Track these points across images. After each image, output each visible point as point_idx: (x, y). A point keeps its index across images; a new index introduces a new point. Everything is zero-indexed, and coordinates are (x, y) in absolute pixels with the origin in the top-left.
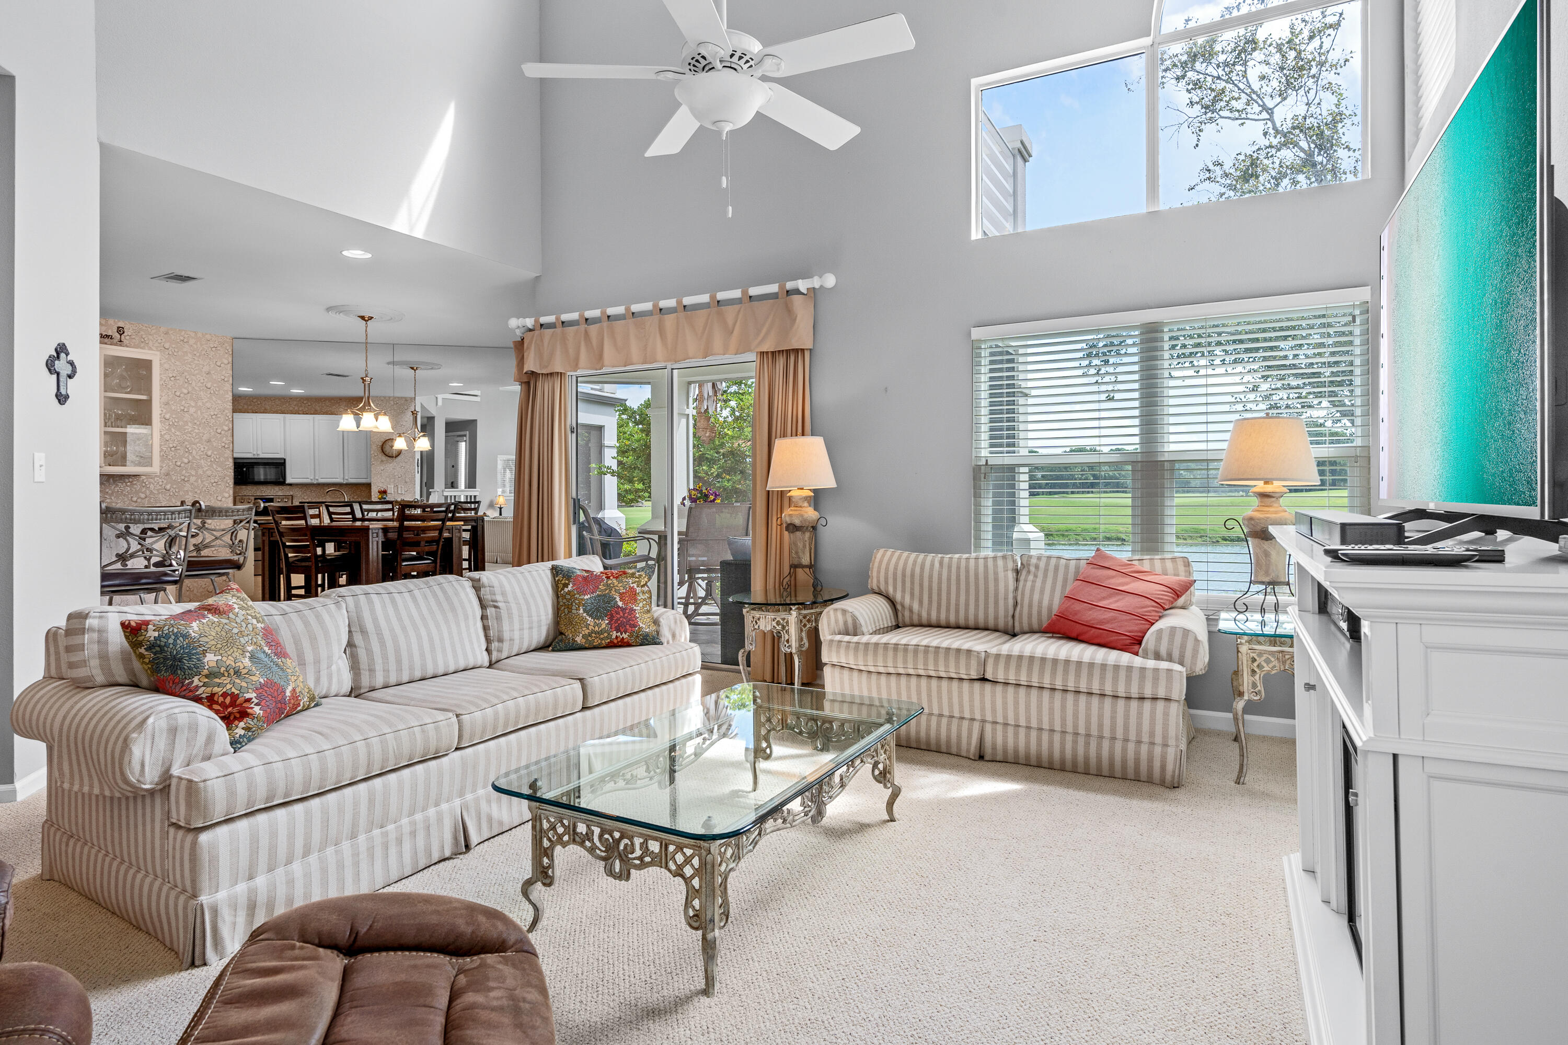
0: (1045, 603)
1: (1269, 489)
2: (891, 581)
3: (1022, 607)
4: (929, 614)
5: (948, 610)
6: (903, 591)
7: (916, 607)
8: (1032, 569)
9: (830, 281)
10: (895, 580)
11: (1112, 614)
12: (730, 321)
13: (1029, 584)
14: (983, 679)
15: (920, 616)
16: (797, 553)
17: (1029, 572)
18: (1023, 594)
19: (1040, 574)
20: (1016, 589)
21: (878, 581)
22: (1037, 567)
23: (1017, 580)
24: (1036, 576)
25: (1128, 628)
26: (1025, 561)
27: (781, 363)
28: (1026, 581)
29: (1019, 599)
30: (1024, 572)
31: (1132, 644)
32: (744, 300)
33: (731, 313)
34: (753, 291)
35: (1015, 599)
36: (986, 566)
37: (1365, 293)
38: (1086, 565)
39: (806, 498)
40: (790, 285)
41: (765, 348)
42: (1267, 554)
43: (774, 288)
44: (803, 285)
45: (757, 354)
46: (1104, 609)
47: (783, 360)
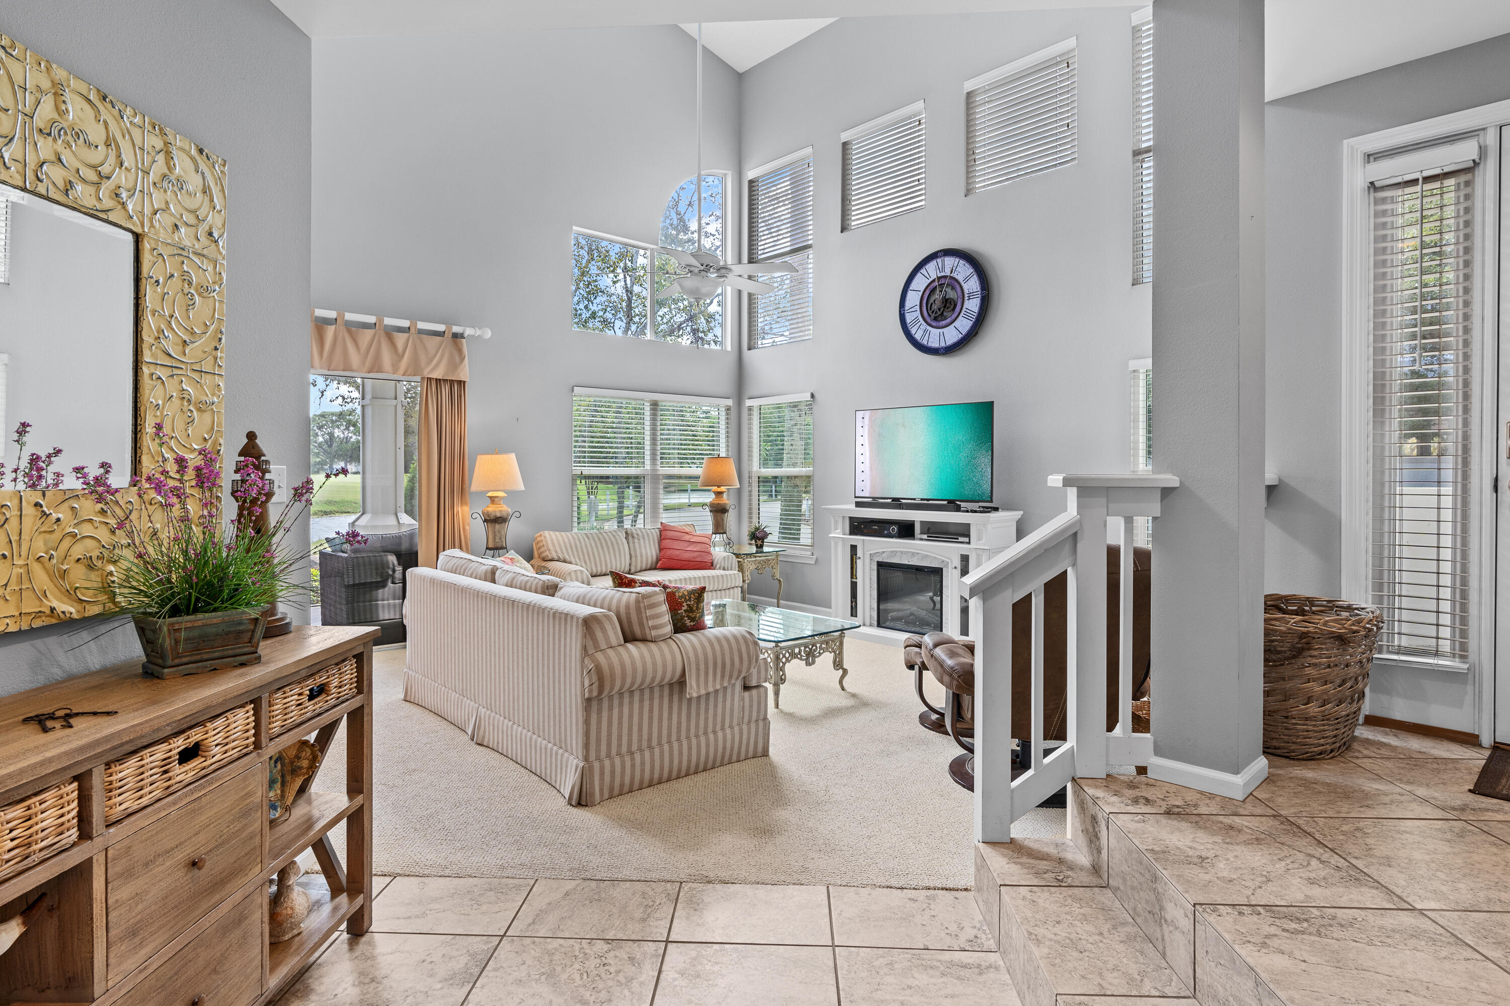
0: (649, 554)
1: (719, 490)
2: (565, 551)
3: (636, 557)
5: (601, 566)
8: (635, 536)
9: (488, 334)
10: (567, 550)
11: (697, 554)
12: (400, 346)
13: (637, 545)
16: (500, 538)
17: (633, 537)
18: (635, 550)
19: (641, 538)
20: (629, 548)
21: (556, 552)
22: (638, 535)
23: (628, 543)
24: (639, 540)
25: (707, 559)
26: (629, 531)
27: (446, 390)
28: (634, 543)
29: (633, 553)
30: (630, 538)
31: (711, 566)
32: (412, 330)
33: (400, 339)
34: (421, 325)
35: (630, 554)
36: (614, 536)
37: (730, 402)
38: (660, 532)
39: (503, 498)
40: (456, 329)
41: (435, 375)
42: (723, 520)
43: (441, 328)
44: (468, 332)
45: (423, 379)
46: (691, 551)
47: (448, 388)
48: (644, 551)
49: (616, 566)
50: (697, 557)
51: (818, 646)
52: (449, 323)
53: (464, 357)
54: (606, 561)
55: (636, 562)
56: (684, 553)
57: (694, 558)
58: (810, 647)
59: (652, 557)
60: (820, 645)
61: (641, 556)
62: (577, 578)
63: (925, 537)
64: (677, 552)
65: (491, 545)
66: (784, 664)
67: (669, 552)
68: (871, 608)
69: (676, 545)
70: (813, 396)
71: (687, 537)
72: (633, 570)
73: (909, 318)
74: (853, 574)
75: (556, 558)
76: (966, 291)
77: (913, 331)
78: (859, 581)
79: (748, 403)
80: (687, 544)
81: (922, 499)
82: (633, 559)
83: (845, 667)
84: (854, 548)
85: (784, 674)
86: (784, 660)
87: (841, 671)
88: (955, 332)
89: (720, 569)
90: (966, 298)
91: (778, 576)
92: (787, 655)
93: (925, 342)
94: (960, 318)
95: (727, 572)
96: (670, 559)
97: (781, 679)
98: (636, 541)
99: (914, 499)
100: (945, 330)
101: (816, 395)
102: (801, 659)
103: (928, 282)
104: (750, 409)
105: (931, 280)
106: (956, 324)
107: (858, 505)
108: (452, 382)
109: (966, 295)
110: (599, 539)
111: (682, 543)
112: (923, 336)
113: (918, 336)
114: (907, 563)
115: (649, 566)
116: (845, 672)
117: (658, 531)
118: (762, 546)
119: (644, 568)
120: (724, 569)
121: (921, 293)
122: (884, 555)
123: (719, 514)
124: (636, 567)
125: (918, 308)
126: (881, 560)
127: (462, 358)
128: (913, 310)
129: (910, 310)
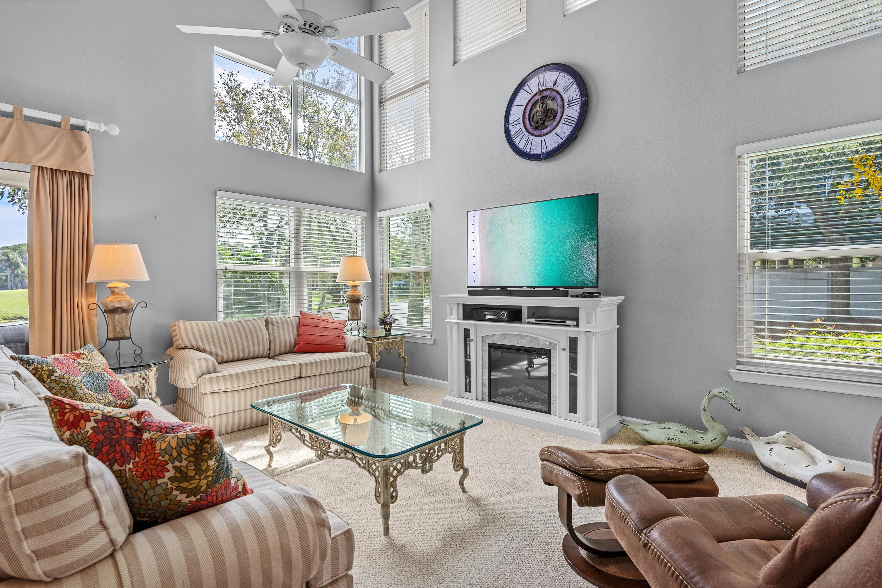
0: (288, 339)
1: (354, 284)
2: (199, 339)
3: (275, 342)
4: (228, 355)
5: (238, 351)
6: (209, 344)
7: (219, 352)
8: (275, 323)
9: (115, 131)
10: (201, 338)
11: (331, 338)
13: (276, 331)
14: (299, 378)
15: (223, 357)
16: (121, 329)
17: (273, 325)
18: (274, 336)
19: (280, 326)
20: (269, 334)
21: (189, 340)
22: (277, 322)
23: (268, 330)
24: (278, 327)
25: (340, 342)
26: (269, 320)
27: (63, 182)
28: (273, 330)
29: (272, 339)
30: (270, 326)
31: (343, 348)
32: (17, 115)
34: (29, 112)
35: (270, 340)
36: (253, 324)
37: (365, 214)
38: (299, 319)
39: (126, 289)
40: (74, 121)
41: (48, 164)
42: (357, 309)
43: (57, 118)
44: (89, 125)
45: (33, 167)
46: (326, 336)
47: (66, 179)
48: (282, 337)
49: (254, 351)
50: (331, 341)
51: (436, 448)
52: (66, 115)
53: (85, 150)
54: (243, 347)
55: (275, 347)
56: (320, 338)
57: (328, 342)
58: (427, 451)
59: (290, 342)
60: (438, 446)
61: (280, 341)
62: (201, 366)
63: (533, 320)
64: (313, 337)
65: (111, 336)
66: (395, 478)
67: (305, 338)
68: (483, 385)
69: (312, 331)
70: (430, 205)
71: (323, 324)
72: (272, 354)
73: (513, 130)
74: (467, 354)
75: (188, 345)
76: (566, 100)
77: (517, 142)
78: (472, 360)
79: (379, 215)
80: (322, 330)
81: (528, 287)
82: (272, 344)
83: (466, 465)
84: (467, 332)
85: (395, 490)
86: (395, 473)
87: (461, 472)
88: (556, 137)
89: (351, 351)
90: (566, 106)
91: (403, 355)
92: (399, 466)
93: (528, 150)
94: (561, 124)
95: (357, 354)
96: (306, 343)
97: (392, 497)
98: (276, 328)
99: (522, 287)
100: (546, 137)
101: (433, 204)
102: (416, 468)
103: (530, 96)
104: (381, 219)
105: (533, 94)
106: (557, 130)
107: (471, 293)
108: (72, 174)
109: (566, 104)
110: (238, 327)
111: (317, 329)
112: (526, 144)
113: (521, 146)
114: (516, 344)
115: (287, 350)
116: (466, 472)
117: (297, 319)
118: (389, 330)
119: (283, 351)
120: (355, 351)
121: (523, 108)
122: (494, 338)
123: (354, 304)
124: (275, 351)
125: (521, 120)
126: (492, 342)
127: (83, 151)
128: (517, 123)
129: (514, 123)
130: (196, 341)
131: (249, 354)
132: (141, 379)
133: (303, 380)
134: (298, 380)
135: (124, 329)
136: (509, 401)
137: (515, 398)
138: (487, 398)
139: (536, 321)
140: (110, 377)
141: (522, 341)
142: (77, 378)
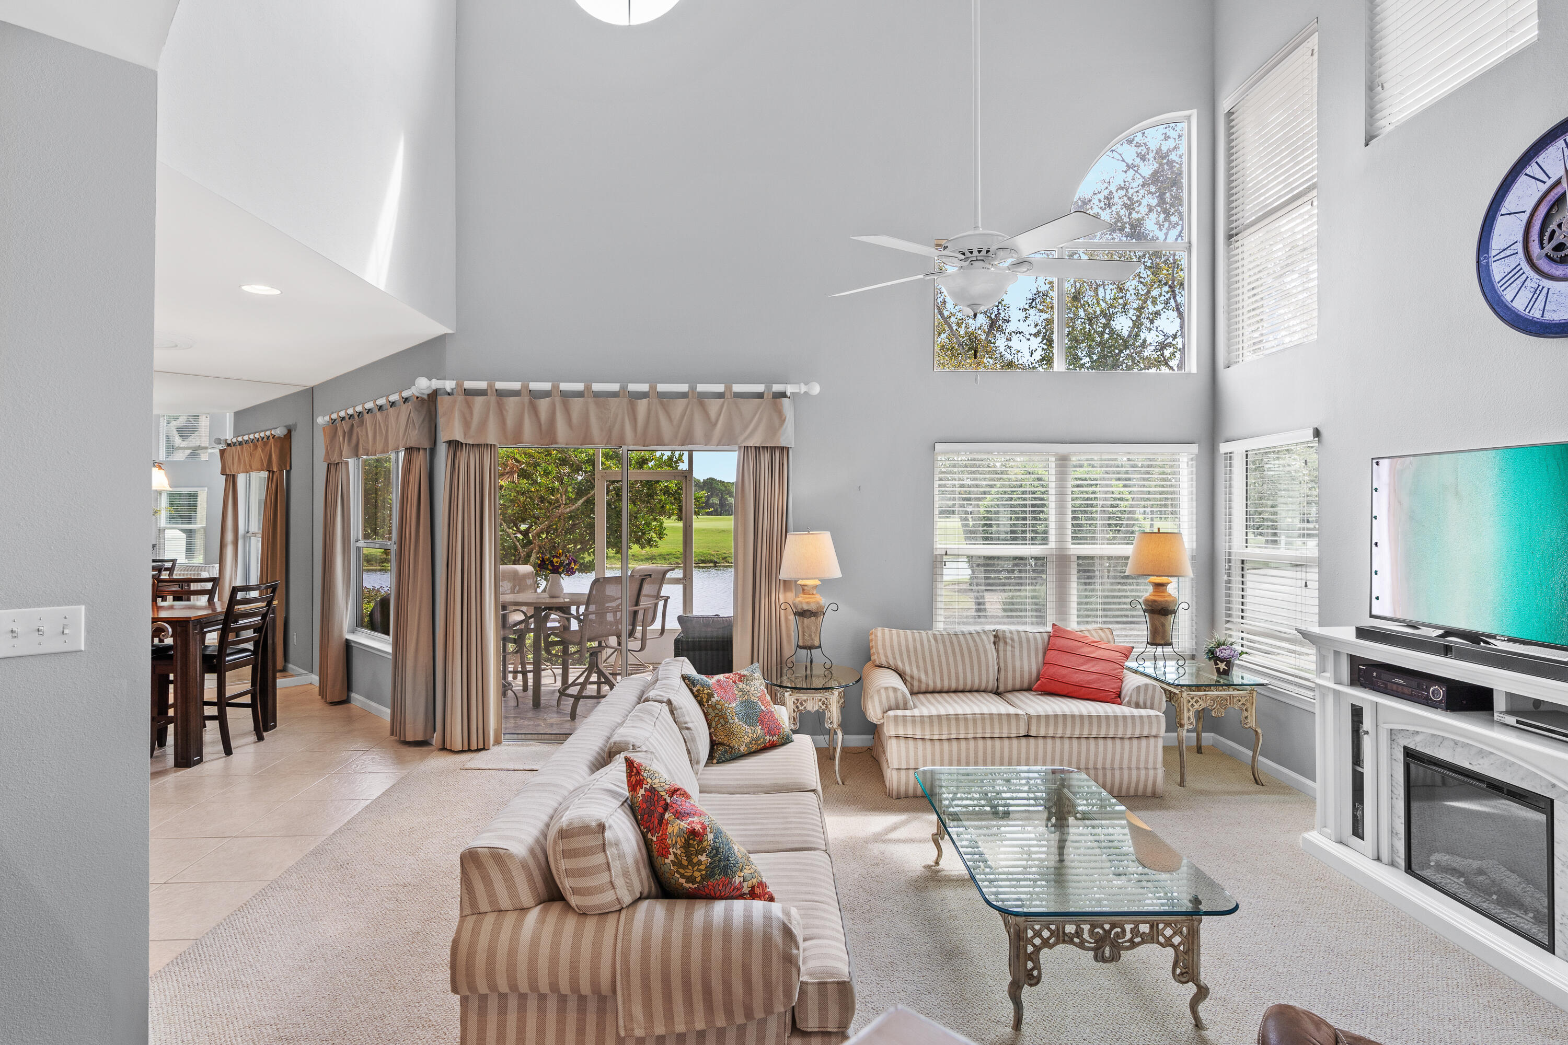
0: (1026, 668)
1: (1158, 580)
2: (898, 657)
3: (1006, 671)
4: (934, 683)
5: (950, 679)
6: (910, 664)
7: (923, 677)
8: (1009, 641)
9: (816, 389)
10: (901, 655)
11: (1094, 676)
12: (713, 414)
13: (1009, 654)
14: (1027, 736)
15: (927, 685)
16: (810, 635)
17: (1006, 643)
18: (1005, 662)
19: (1017, 645)
20: (998, 657)
21: (886, 657)
22: (1012, 640)
23: (997, 650)
24: (1013, 647)
25: (1110, 686)
26: (1000, 635)
27: (765, 458)
28: (1005, 651)
29: (1002, 665)
30: (1001, 644)
31: (1116, 697)
32: (728, 395)
33: (714, 406)
34: (737, 388)
35: (998, 666)
36: (974, 640)
37: (1194, 449)
38: (1050, 637)
39: (816, 587)
40: (777, 388)
41: (751, 443)
42: (1163, 625)
43: (760, 388)
44: (790, 389)
45: (740, 447)
46: (1086, 672)
47: (767, 455)
48: (1018, 664)
49: (973, 682)
50: (1094, 682)
51: (1128, 927)
52: (769, 383)
53: (785, 420)
54: (957, 674)
55: (1006, 678)
56: (1076, 673)
57: (1088, 682)
58: (1107, 927)
59: (1030, 673)
60: (1132, 926)
61: (1014, 670)
62: (888, 698)
63: (1512, 720)
64: (1064, 671)
65: (801, 644)
66: (1038, 949)
67: (1052, 670)
68: (1393, 833)
69: (1065, 660)
70: (1317, 433)
71: (1086, 650)
72: (1001, 689)
73: (1498, 271)
74: (1357, 759)
75: (885, 664)
77: (1508, 296)
78: (1367, 774)
79: (1224, 448)
80: (1081, 660)
82: (1002, 673)
83: (1204, 978)
84: (1357, 713)
86: (1037, 941)
87: (1191, 988)
89: (1129, 704)
91: (1252, 723)
93: (1536, 314)
95: (1143, 712)
96: (1052, 679)
97: (1029, 975)
98: (1009, 648)
101: (1321, 431)
102: (1081, 946)
103: (1544, 188)
104: (1229, 456)
105: (1550, 183)
107: (1362, 633)
108: (773, 449)
110: (952, 643)
111: (1074, 659)
112: (1532, 302)
113: (1519, 305)
114: (1467, 765)
115: (1026, 685)
116: (1202, 993)
117: (1046, 636)
118: (1226, 672)
119: (1018, 686)
120: (1137, 706)
121: (1525, 217)
122: (1418, 738)
123: (1156, 616)
124: (1006, 684)
125: (1519, 247)
126: (1412, 746)
127: (782, 420)
128: (1508, 252)
129: (1502, 255)
130: (895, 658)
131: (965, 684)
132: (820, 704)
133: (1032, 741)
134: (1024, 741)
135: (813, 636)
136: (1454, 888)
137: (1468, 884)
138: (1402, 863)
139: (1518, 722)
140: (763, 707)
141: (1481, 761)
142: (730, 706)
